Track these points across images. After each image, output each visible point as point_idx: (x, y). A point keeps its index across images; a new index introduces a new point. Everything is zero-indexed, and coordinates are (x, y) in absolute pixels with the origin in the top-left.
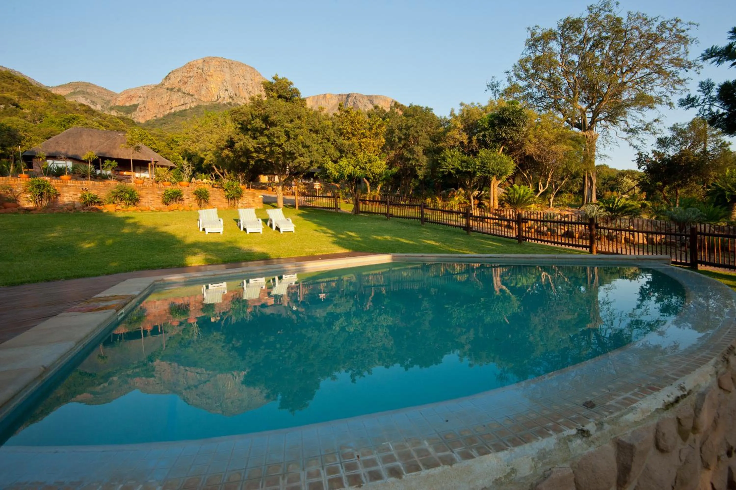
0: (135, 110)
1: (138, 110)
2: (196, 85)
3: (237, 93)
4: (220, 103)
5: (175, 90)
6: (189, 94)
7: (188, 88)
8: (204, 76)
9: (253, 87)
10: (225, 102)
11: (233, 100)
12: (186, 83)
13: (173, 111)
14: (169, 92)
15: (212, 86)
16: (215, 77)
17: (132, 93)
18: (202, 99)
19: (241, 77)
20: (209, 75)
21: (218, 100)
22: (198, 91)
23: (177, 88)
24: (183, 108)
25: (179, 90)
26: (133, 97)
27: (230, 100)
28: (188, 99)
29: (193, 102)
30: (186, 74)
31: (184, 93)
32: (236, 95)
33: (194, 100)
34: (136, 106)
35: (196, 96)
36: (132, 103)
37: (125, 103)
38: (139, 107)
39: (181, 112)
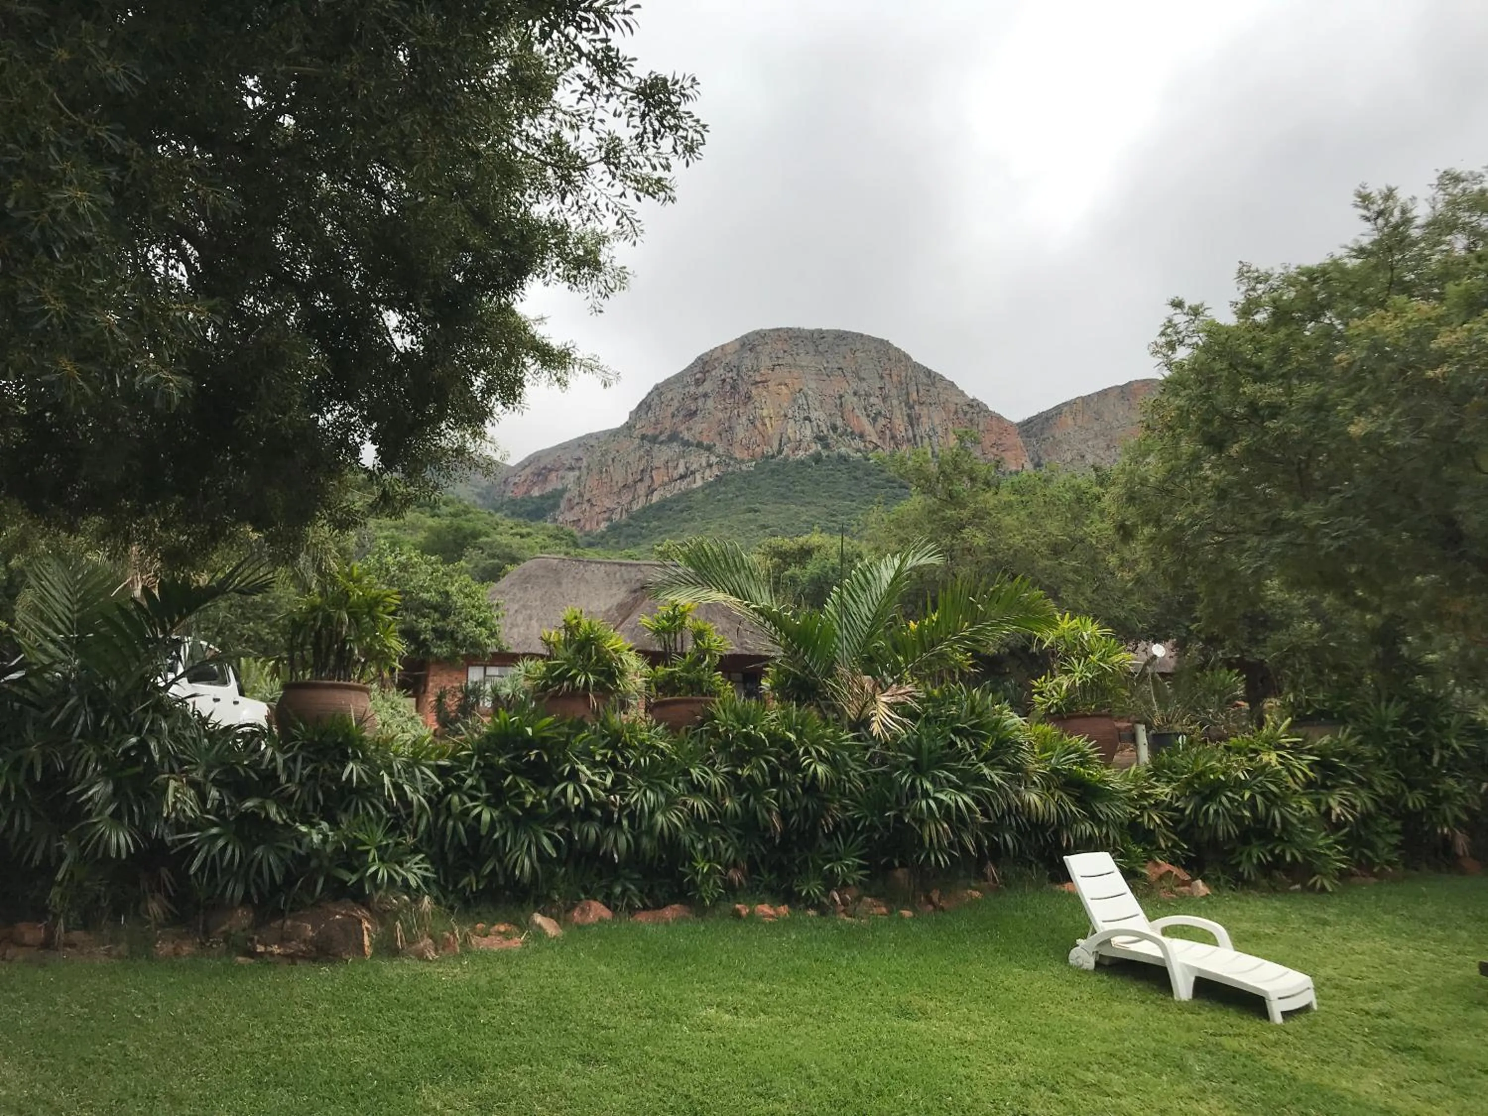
0: (556, 506)
1: (562, 506)
2: (720, 415)
3: (839, 423)
4: (787, 458)
5: (662, 438)
6: (699, 445)
7: (698, 429)
8: (743, 389)
9: (885, 399)
10: (801, 454)
11: (826, 446)
12: (692, 414)
13: (655, 498)
14: (647, 446)
15: (765, 413)
16: (772, 385)
17: (546, 462)
18: (738, 455)
19: (849, 375)
20: (756, 383)
21: (780, 452)
22: (727, 430)
23: (667, 433)
24: (683, 485)
25: (673, 437)
26: (550, 470)
27: (816, 448)
28: (697, 460)
29: (710, 466)
30: (692, 389)
31: (687, 444)
32: (834, 428)
33: (713, 459)
34: (557, 495)
35: (720, 449)
36: (549, 488)
37: (528, 491)
38: (567, 495)
39: (677, 499)
